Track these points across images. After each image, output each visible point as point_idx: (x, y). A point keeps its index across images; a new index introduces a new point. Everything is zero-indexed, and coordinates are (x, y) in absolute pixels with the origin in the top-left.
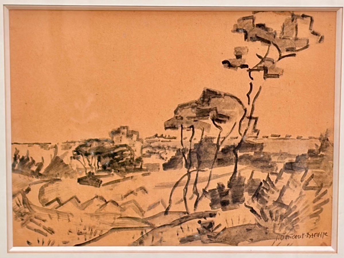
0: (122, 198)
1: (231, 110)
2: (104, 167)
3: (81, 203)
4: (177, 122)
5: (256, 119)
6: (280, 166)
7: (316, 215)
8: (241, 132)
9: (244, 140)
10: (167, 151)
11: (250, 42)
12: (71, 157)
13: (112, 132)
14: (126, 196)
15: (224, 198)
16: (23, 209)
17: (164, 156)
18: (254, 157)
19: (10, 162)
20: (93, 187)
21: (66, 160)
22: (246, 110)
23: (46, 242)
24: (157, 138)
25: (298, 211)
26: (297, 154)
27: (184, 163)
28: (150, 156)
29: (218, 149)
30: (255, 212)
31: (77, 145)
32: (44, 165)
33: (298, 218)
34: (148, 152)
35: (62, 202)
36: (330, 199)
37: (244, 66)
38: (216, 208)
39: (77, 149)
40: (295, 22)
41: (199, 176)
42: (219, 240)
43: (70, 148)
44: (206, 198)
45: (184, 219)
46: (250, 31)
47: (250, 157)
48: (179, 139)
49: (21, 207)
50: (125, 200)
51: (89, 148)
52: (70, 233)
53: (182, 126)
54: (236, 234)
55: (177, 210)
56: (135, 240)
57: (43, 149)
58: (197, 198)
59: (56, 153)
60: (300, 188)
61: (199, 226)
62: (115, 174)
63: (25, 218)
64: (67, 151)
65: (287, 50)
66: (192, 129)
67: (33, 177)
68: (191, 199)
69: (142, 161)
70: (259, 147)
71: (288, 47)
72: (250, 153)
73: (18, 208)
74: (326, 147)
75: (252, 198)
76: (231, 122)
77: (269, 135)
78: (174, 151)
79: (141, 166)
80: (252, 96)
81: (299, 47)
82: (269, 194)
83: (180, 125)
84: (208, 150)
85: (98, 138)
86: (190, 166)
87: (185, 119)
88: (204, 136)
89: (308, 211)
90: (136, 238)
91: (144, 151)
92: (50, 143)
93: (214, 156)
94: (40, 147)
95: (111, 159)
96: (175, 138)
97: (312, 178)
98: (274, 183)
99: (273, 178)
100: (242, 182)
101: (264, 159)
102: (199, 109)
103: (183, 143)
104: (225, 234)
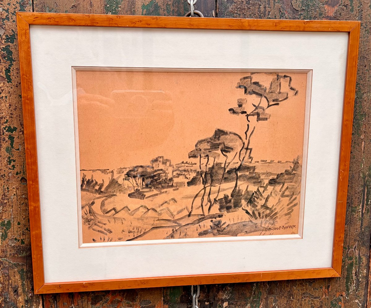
0: (159, 206)
1: (234, 144)
2: (147, 185)
3: (131, 211)
4: (197, 153)
5: (251, 149)
6: (266, 182)
7: (289, 214)
8: (240, 159)
9: (242, 164)
10: (190, 173)
11: (249, 95)
12: (124, 179)
13: (152, 161)
14: (162, 205)
15: (228, 204)
16: (90, 217)
17: (188, 176)
18: (249, 176)
19: (80, 183)
20: (139, 199)
21: (120, 181)
22: (244, 144)
23: (106, 239)
24: (183, 164)
25: (277, 212)
26: (278, 173)
27: (202, 181)
28: (178, 177)
29: (225, 171)
30: (249, 213)
31: (128, 170)
32: (104, 185)
33: (277, 216)
34: (177, 174)
35: (117, 211)
36: (299, 203)
37: (244, 112)
38: (223, 211)
39: (127, 173)
40: (280, 81)
41: (211, 190)
42: (224, 233)
43: (123, 172)
44: (216, 205)
45: (202, 219)
46: (248, 87)
47: (246, 176)
48: (198, 164)
49: (88, 215)
50: (161, 208)
51: (136, 172)
52: (123, 232)
53: (200, 155)
54: (236, 228)
55: (197, 214)
56: (168, 235)
57: (103, 174)
58: (210, 205)
59: (113, 176)
60: (279, 196)
61: (212, 224)
62: (154, 190)
63: (91, 223)
64: (120, 174)
65: (273, 101)
66: (207, 157)
67: (96, 194)
68: (206, 205)
69: (173, 181)
70: (253, 169)
71: (274, 98)
72: (246, 173)
73: (86, 216)
74: (297, 168)
75: (247, 204)
76: (234, 153)
77: (260, 161)
78: (195, 173)
79: (172, 184)
80: (249, 133)
81: (281, 98)
82: (258, 201)
83: (199, 155)
84: (218, 172)
85: (142, 165)
86: (206, 183)
87: (203, 150)
88: (215, 162)
89: (284, 211)
90: (169, 234)
91: (175, 173)
92: (108, 170)
93: (222, 176)
94: (101, 172)
95: (152, 179)
96: (196, 164)
97: (287, 189)
98: (262, 193)
99: (261, 190)
100: (240, 193)
101: (255, 177)
102: (213, 143)
103: (201, 167)
104: (229, 229)
